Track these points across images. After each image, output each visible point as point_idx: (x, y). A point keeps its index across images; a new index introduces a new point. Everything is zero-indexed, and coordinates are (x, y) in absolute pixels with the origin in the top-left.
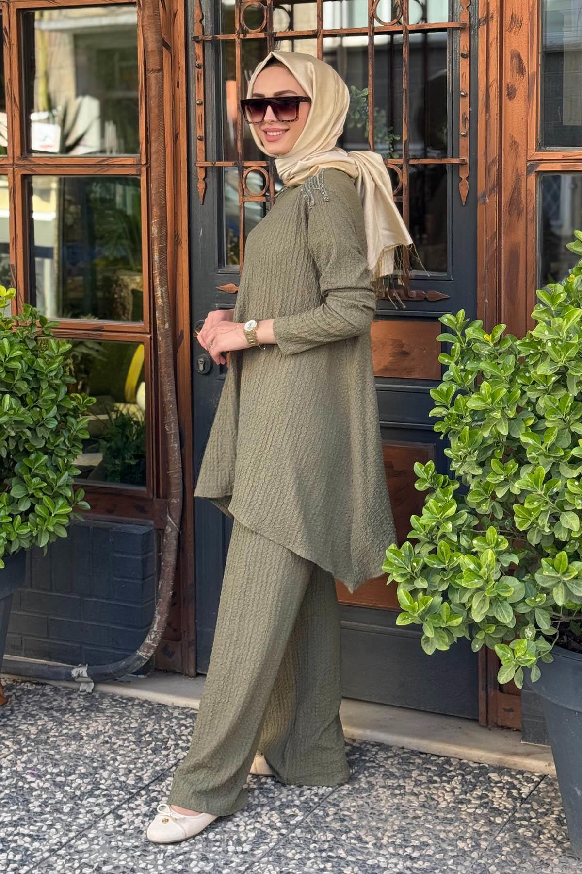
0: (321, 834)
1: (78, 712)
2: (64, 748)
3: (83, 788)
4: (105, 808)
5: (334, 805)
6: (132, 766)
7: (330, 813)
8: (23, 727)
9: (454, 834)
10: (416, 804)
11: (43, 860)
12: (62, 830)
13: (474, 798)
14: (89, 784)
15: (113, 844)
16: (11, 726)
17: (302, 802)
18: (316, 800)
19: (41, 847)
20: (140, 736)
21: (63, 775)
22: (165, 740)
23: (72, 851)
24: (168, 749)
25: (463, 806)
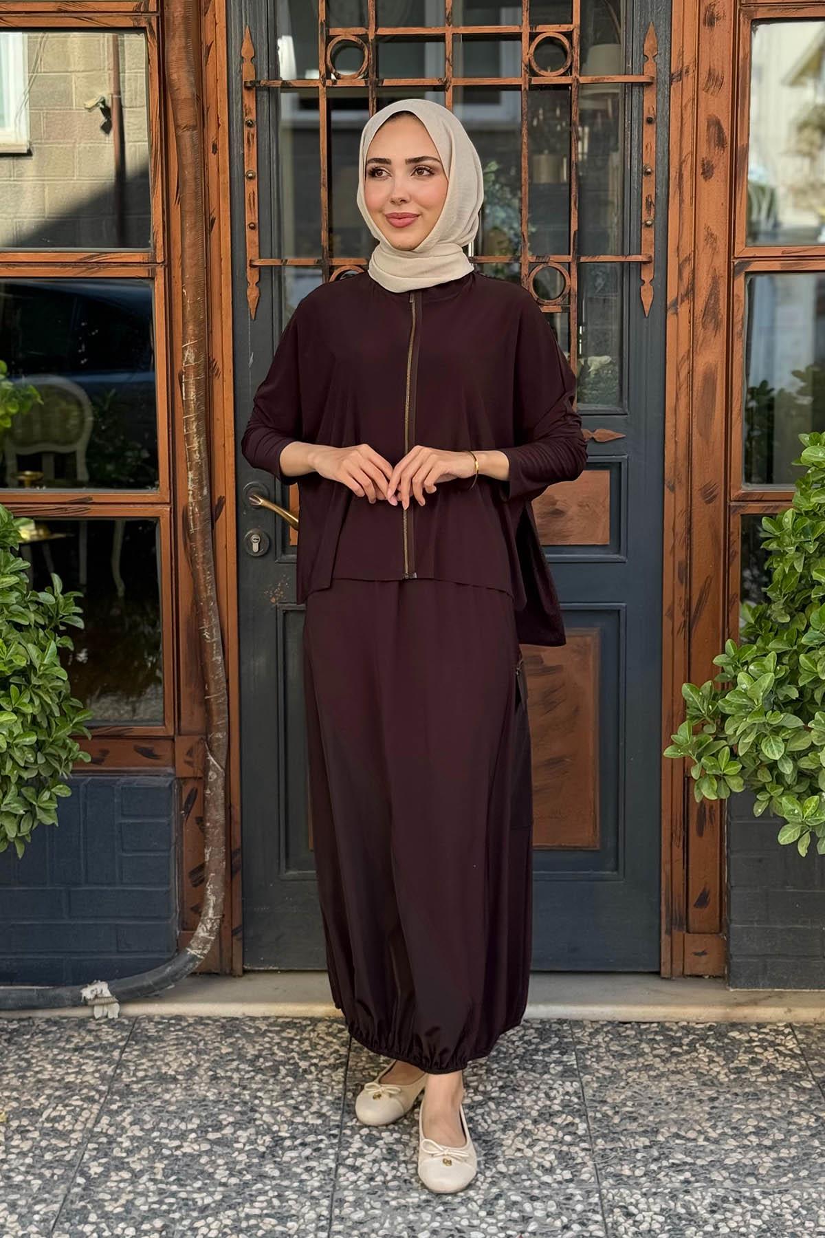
0: (631, 1140)
1: (124, 1047)
2: (167, 1096)
3: (260, 1142)
4: (324, 1161)
5: (604, 1102)
6: (292, 1102)
7: (610, 1113)
8: (71, 1079)
9: (778, 1110)
10: (695, 1083)
12: (303, 1199)
14: (260, 1134)
15: (393, 1203)
16: (52, 1079)
17: (562, 1107)
18: (576, 1100)
19: (303, 1227)
20: (252, 1062)
21: (210, 1129)
22: (291, 1061)
23: (350, 1224)
24: (311, 1073)
25: (748, 1076)
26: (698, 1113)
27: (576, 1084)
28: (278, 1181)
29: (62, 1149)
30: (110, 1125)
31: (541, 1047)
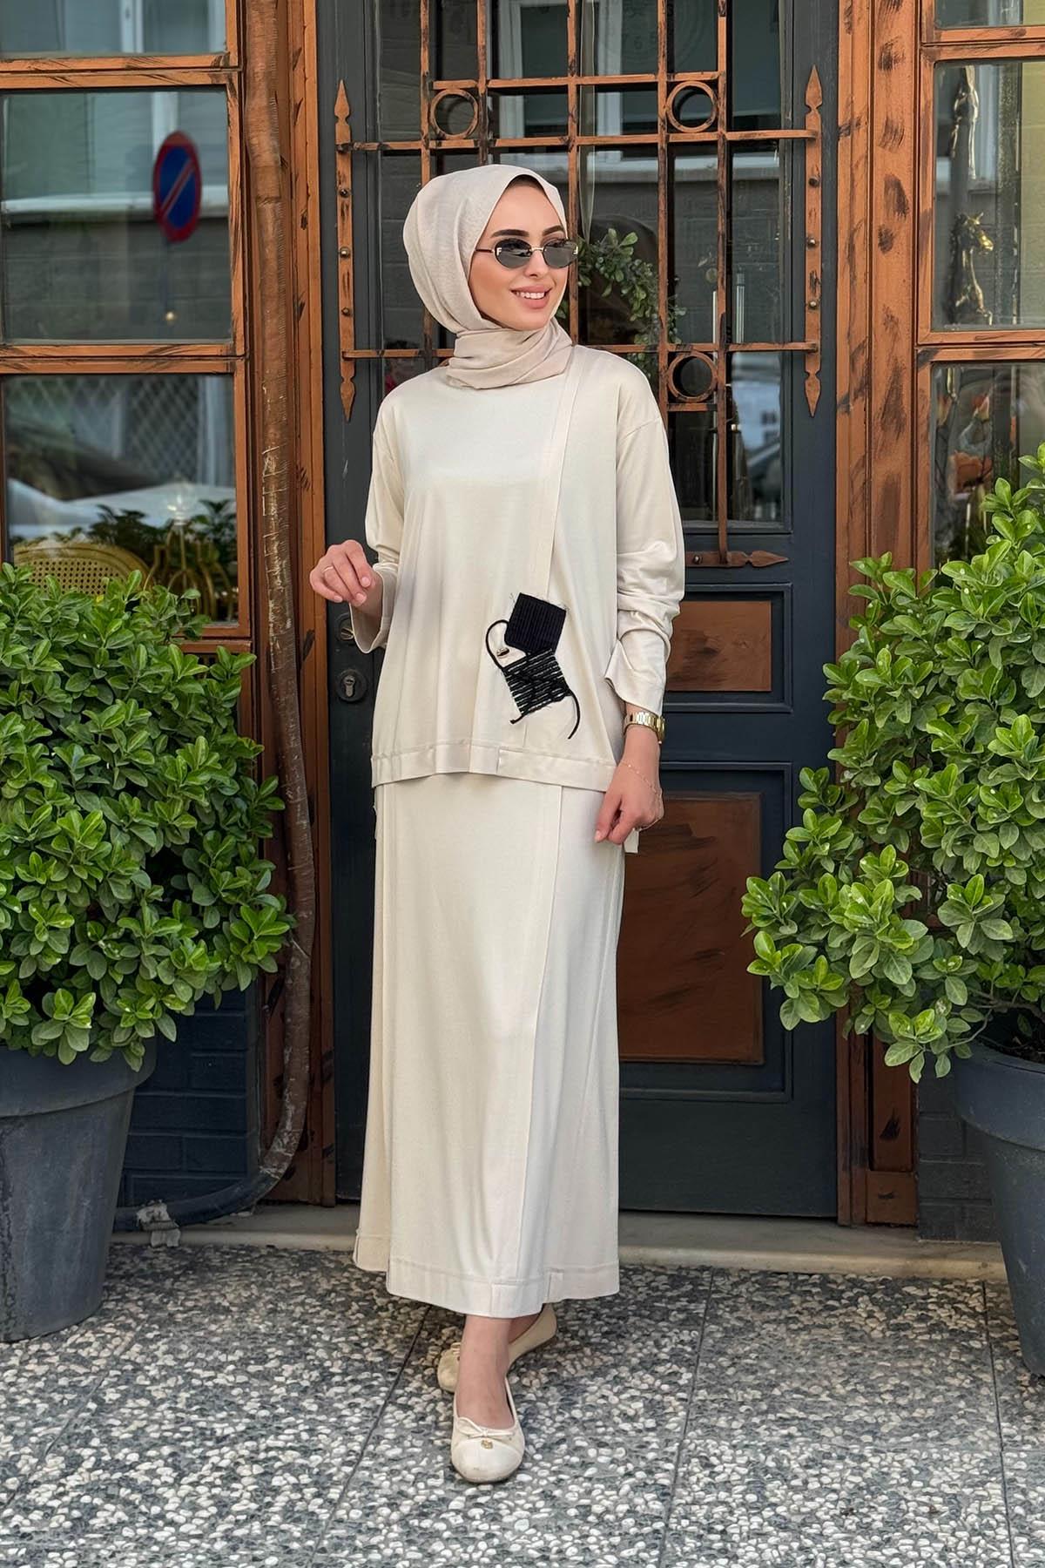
0: (740, 1392)
1: (179, 1276)
2: (213, 1327)
3: (305, 1376)
4: (372, 1398)
5: (722, 1353)
6: (354, 1338)
7: (725, 1364)
8: (111, 1306)
9: (931, 1369)
10: (840, 1338)
11: (349, 1477)
12: (336, 1434)
13: (912, 1321)
14: (309, 1368)
15: (438, 1443)
17: (671, 1356)
18: (689, 1349)
19: (327, 1461)
20: (321, 1298)
21: (252, 1362)
23: (382, 1460)
24: (387, 1310)
25: (908, 1333)
26: (831, 1368)
27: (695, 1333)
28: (313, 1416)
29: (80, 1375)
30: (141, 1353)
31: (669, 1294)
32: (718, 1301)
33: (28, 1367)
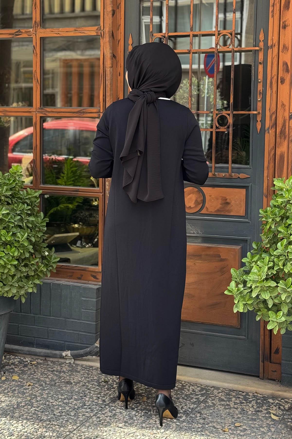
0: (196, 425)
1: (67, 372)
2: (64, 388)
3: (78, 405)
4: (91, 414)
5: (199, 413)
6: (99, 396)
7: (198, 416)
8: (42, 379)
9: (258, 425)
10: (237, 412)
12: (73, 423)
13: (264, 410)
14: (80, 403)
16: (36, 378)
17: (184, 412)
18: (190, 410)
19: (65, 430)
20: (99, 383)
21: (67, 399)
22: (112, 384)
23: (80, 432)
24: (115, 388)
25: (260, 414)
27: (196, 406)
28: (71, 417)
29: (20, 397)
30: (39, 393)
31: (197, 393)
32: (210, 397)
33: (8, 393)
